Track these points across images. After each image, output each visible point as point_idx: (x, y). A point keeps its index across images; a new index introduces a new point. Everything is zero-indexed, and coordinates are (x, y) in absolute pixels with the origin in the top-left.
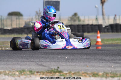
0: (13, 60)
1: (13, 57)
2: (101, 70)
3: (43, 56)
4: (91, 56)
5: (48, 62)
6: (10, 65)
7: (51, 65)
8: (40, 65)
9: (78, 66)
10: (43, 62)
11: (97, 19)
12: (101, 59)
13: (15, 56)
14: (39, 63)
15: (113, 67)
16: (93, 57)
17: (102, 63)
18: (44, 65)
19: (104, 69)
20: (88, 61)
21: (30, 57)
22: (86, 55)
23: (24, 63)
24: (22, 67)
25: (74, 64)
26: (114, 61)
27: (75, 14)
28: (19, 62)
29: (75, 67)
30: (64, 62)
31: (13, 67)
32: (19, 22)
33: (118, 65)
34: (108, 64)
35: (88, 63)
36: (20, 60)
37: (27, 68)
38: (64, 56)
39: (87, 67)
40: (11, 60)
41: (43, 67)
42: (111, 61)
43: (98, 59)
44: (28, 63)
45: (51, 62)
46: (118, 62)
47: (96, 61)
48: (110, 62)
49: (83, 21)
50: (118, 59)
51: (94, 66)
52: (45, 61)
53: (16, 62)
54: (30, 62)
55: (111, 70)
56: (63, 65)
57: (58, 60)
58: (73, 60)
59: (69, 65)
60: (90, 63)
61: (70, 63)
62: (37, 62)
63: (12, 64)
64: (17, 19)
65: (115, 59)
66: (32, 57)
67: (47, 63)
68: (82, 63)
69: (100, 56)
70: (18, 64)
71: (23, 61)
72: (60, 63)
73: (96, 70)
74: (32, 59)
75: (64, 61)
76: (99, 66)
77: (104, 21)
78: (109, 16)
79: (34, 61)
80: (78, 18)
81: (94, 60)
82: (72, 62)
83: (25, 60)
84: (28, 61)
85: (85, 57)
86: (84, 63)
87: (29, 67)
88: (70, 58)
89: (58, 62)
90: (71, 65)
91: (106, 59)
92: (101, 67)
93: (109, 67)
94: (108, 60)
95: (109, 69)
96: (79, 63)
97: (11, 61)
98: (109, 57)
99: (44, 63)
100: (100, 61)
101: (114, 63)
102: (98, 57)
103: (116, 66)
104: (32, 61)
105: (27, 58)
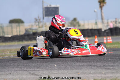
0: (7, 70)
1: (7, 67)
2: (92, 77)
3: (37, 64)
4: (84, 63)
5: (41, 70)
6: (3, 75)
7: (43, 74)
8: (32, 74)
9: (70, 74)
10: (36, 70)
11: (96, 23)
12: (93, 66)
13: (9, 65)
14: (32, 72)
15: (104, 73)
16: (85, 64)
17: (94, 69)
18: (36, 73)
19: (95, 75)
20: (80, 68)
21: (23, 65)
22: (79, 61)
23: (17, 72)
24: (14, 77)
25: (67, 71)
26: (105, 67)
27: (75, 19)
28: (12, 72)
29: (67, 75)
30: (57, 70)
31: (6, 77)
32: (19, 29)
33: (109, 71)
34: (100, 70)
35: (79, 70)
36: (13, 70)
37: (19, 78)
38: (57, 64)
39: (79, 74)
40: (5, 69)
41: (35, 76)
42: (103, 67)
43: (90, 66)
44: (21, 72)
45: (44, 70)
46: (110, 68)
47: (88, 68)
48: (101, 68)
49: (83, 26)
50: (110, 65)
51: (85, 73)
52: (38, 69)
53: (9, 72)
54: (23, 71)
55: (102, 76)
56: (55, 73)
57: (51, 68)
58: (66, 67)
59: (61, 73)
60: (82, 70)
61: (63, 71)
62: (30, 70)
63: (5, 74)
64: (17, 26)
65: (107, 65)
66: (25, 66)
67: (39, 72)
68: (74, 70)
69: (92, 62)
70: (11, 74)
71: (16, 71)
72: (53, 71)
73: (87, 77)
74: (26, 68)
75: (57, 68)
76: (90, 73)
77: (103, 25)
78: (108, 20)
79: (27, 70)
80: (78, 23)
81: (86, 66)
82: (64, 70)
83: (18, 69)
84: (21, 71)
85: (77, 64)
86: (76, 70)
87: (21, 77)
88: (63, 66)
89: (50, 70)
90: (63, 73)
91: (98, 65)
92: (92, 74)
93: (100, 73)
94: (100, 67)
95: (100, 75)
96: (72, 70)
97: (5, 71)
98: (101, 63)
99: (37, 72)
100: (92, 68)
101: (105, 69)
102: (90, 64)
103: (107, 72)
104: (25, 71)
105: (20, 68)
